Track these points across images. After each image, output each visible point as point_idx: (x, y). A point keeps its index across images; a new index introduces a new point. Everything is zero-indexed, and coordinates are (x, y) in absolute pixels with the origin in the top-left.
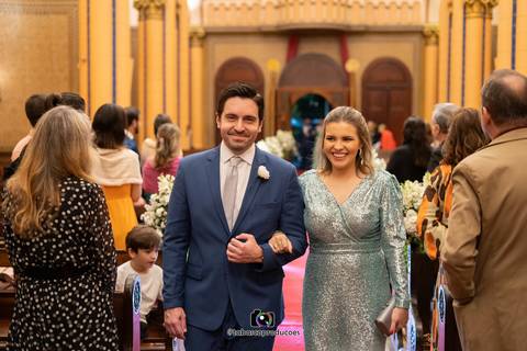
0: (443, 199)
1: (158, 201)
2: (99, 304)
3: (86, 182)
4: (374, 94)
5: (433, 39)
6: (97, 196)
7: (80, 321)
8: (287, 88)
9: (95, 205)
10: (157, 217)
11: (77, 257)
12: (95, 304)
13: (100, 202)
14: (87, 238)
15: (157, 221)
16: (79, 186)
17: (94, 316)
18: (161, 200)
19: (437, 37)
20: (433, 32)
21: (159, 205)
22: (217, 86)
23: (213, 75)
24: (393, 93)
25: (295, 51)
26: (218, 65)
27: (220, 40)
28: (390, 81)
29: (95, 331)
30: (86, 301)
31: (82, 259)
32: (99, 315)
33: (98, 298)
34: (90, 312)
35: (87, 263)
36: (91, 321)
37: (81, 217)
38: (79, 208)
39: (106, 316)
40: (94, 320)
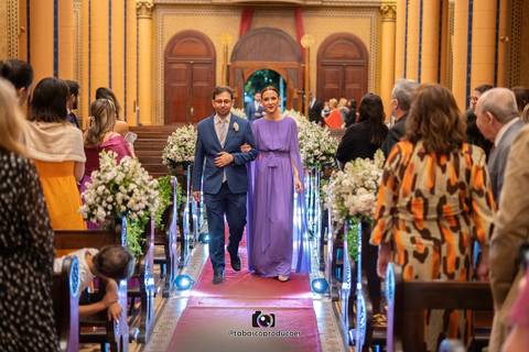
0: (402, 178)
1: (99, 178)
2: (33, 285)
3: (16, 157)
4: (329, 71)
5: (390, 15)
6: (27, 172)
8: (238, 63)
9: (26, 183)
10: (98, 195)
11: (8, 237)
12: (29, 285)
13: (32, 179)
15: (98, 199)
16: (9, 161)
17: (27, 298)
18: (102, 177)
19: (395, 13)
20: (390, 8)
21: (101, 182)
22: (165, 58)
23: (162, 48)
24: (349, 70)
25: (249, 24)
26: (167, 39)
27: (170, 11)
28: (345, 57)
29: (28, 313)
30: (18, 281)
31: (13, 239)
32: (32, 297)
33: (32, 279)
34: (22, 294)
35: (19, 243)
36: (23, 303)
37: (11, 194)
38: (8, 185)
39: (41, 298)
40: (26, 303)
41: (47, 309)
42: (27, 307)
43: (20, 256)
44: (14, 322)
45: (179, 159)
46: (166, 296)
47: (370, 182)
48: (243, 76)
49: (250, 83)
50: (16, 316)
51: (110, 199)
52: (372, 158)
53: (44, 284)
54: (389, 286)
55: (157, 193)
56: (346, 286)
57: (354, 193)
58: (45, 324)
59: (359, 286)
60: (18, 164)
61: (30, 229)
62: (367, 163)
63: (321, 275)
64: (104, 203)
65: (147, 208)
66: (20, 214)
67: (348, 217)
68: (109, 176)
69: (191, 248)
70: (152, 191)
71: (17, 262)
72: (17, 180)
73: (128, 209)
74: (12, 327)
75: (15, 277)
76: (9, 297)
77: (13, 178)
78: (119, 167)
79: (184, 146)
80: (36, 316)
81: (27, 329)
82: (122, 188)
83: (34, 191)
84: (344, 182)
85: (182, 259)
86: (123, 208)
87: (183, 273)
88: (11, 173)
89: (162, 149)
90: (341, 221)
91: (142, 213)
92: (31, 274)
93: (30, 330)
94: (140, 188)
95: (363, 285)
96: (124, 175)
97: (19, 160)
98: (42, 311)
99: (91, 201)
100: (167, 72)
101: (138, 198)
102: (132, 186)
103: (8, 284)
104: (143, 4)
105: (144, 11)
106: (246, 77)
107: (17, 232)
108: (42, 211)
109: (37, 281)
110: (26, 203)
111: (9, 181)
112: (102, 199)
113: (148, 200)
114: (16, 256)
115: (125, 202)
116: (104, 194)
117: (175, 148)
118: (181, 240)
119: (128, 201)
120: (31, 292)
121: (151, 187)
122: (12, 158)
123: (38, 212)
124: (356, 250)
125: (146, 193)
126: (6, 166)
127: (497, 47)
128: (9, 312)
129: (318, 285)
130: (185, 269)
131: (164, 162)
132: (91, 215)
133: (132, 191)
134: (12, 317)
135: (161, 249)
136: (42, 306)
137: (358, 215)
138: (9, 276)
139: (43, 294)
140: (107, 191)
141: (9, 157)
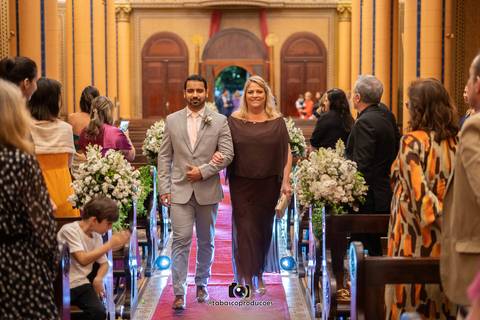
1: (86, 170)
4: (292, 67)
5: (346, 15)
7: (13, 286)
8: (209, 61)
10: (86, 185)
11: (9, 225)
12: (30, 271)
13: (34, 173)
15: (86, 189)
16: (14, 157)
17: (27, 282)
18: (89, 168)
19: (350, 13)
20: (346, 8)
21: (87, 173)
22: (143, 59)
23: (139, 49)
24: (310, 66)
25: (218, 26)
26: (144, 40)
27: (146, 15)
28: (306, 54)
29: (29, 297)
30: (20, 267)
31: (14, 227)
32: (33, 282)
33: (33, 265)
34: (23, 279)
35: (20, 231)
36: (24, 287)
37: (13, 186)
38: (11, 178)
39: (42, 283)
40: (27, 286)
41: (47, 292)
42: (27, 291)
43: (22, 244)
44: (15, 305)
46: (148, 275)
47: (332, 169)
48: (213, 72)
49: (219, 79)
50: (17, 299)
51: (97, 188)
52: (334, 147)
53: (44, 270)
54: (351, 263)
55: (139, 182)
56: (311, 263)
57: (318, 180)
59: (324, 263)
60: (21, 159)
62: (329, 152)
63: (288, 253)
64: (91, 193)
65: (130, 196)
67: (313, 201)
68: (95, 168)
70: (134, 180)
71: (18, 249)
72: (20, 173)
74: (14, 309)
75: (16, 263)
76: (11, 282)
77: (16, 172)
78: (104, 159)
80: (37, 299)
81: (28, 311)
82: (107, 178)
83: (37, 184)
84: (309, 169)
85: (162, 241)
87: (163, 254)
89: (142, 141)
90: (306, 205)
91: (125, 201)
92: (31, 260)
93: (31, 312)
94: (123, 177)
95: (328, 263)
96: (108, 167)
97: (23, 156)
99: (79, 190)
100: (145, 70)
101: (122, 187)
102: (116, 176)
103: (10, 270)
104: (122, 9)
105: (123, 15)
106: (217, 73)
107: (18, 221)
109: (38, 267)
111: (12, 174)
112: (89, 189)
113: (131, 189)
114: (18, 244)
116: (91, 184)
117: (154, 140)
118: (161, 224)
119: (112, 190)
121: (133, 177)
122: (17, 154)
124: (321, 230)
125: (129, 183)
126: (11, 161)
127: (443, 43)
128: (11, 295)
129: (286, 263)
130: (165, 250)
131: (144, 153)
132: (79, 203)
133: (117, 181)
134: (14, 300)
135: (143, 232)
136: (42, 290)
137: (322, 199)
138: (11, 262)
139: (44, 279)
140: (93, 181)
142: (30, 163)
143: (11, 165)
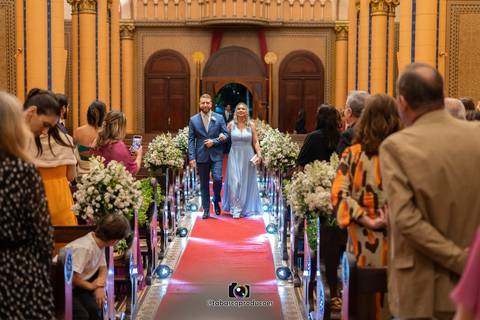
0: (354, 174)
2: (36, 274)
3: (23, 162)
4: (290, 84)
5: (343, 34)
6: (33, 175)
8: (210, 79)
9: (31, 184)
10: (89, 195)
11: (14, 232)
12: (32, 274)
13: (36, 181)
14: (25, 214)
15: (88, 199)
16: (16, 166)
17: (31, 286)
18: (92, 179)
19: (347, 32)
20: (343, 28)
21: (90, 183)
22: (146, 76)
23: (142, 65)
24: (307, 83)
25: (219, 45)
26: (147, 57)
27: (150, 33)
28: (304, 72)
29: (32, 299)
30: (24, 271)
31: (19, 234)
32: (35, 285)
33: (35, 269)
34: (27, 282)
35: (24, 238)
36: (28, 291)
37: (19, 194)
38: (17, 186)
39: (43, 286)
40: (31, 290)
41: (48, 295)
42: (31, 294)
43: (24, 249)
44: (20, 307)
45: (158, 163)
46: (148, 283)
47: (327, 181)
48: (214, 89)
49: (220, 96)
50: (22, 302)
51: (99, 198)
52: (328, 160)
53: (45, 274)
54: (344, 272)
55: (140, 192)
56: (306, 273)
57: (313, 191)
58: (46, 308)
59: (318, 273)
60: (25, 168)
61: (35, 224)
62: (324, 165)
63: (284, 264)
64: (93, 202)
65: (131, 206)
66: (26, 211)
67: (308, 213)
68: (98, 178)
69: (170, 241)
70: (135, 191)
71: (22, 254)
72: (24, 182)
73: (115, 207)
74: (18, 312)
75: (20, 268)
76: (16, 286)
77: (20, 180)
78: (107, 170)
79: (163, 152)
80: (39, 302)
81: (31, 313)
82: (109, 188)
83: (38, 191)
84: (304, 181)
85: (162, 251)
86: (111, 206)
87: (164, 262)
88: (19, 176)
90: (302, 216)
91: (127, 210)
92: (34, 265)
94: (125, 188)
95: (322, 272)
96: (111, 177)
97: (26, 165)
98: (44, 297)
99: (82, 200)
100: (147, 86)
101: (124, 197)
102: (118, 187)
103: (15, 274)
104: (126, 27)
105: (126, 33)
106: (217, 91)
107: (22, 228)
108: (44, 210)
110: (31, 202)
111: (17, 183)
112: (91, 199)
113: (133, 199)
114: (21, 249)
115: (112, 201)
116: (94, 194)
117: (155, 153)
118: (161, 235)
119: (114, 200)
120: (34, 282)
121: (135, 187)
122: (20, 162)
123: (41, 210)
124: (315, 241)
125: (131, 193)
126: (15, 170)
127: (437, 62)
128: (16, 299)
129: (282, 273)
130: (165, 260)
131: (146, 166)
132: (82, 212)
133: (118, 191)
134: (18, 303)
135: (144, 242)
136: (44, 293)
137: (317, 210)
138: (16, 267)
139: (45, 282)
140: (96, 191)
141: (17, 162)
142: (33, 171)
143: (15, 174)
